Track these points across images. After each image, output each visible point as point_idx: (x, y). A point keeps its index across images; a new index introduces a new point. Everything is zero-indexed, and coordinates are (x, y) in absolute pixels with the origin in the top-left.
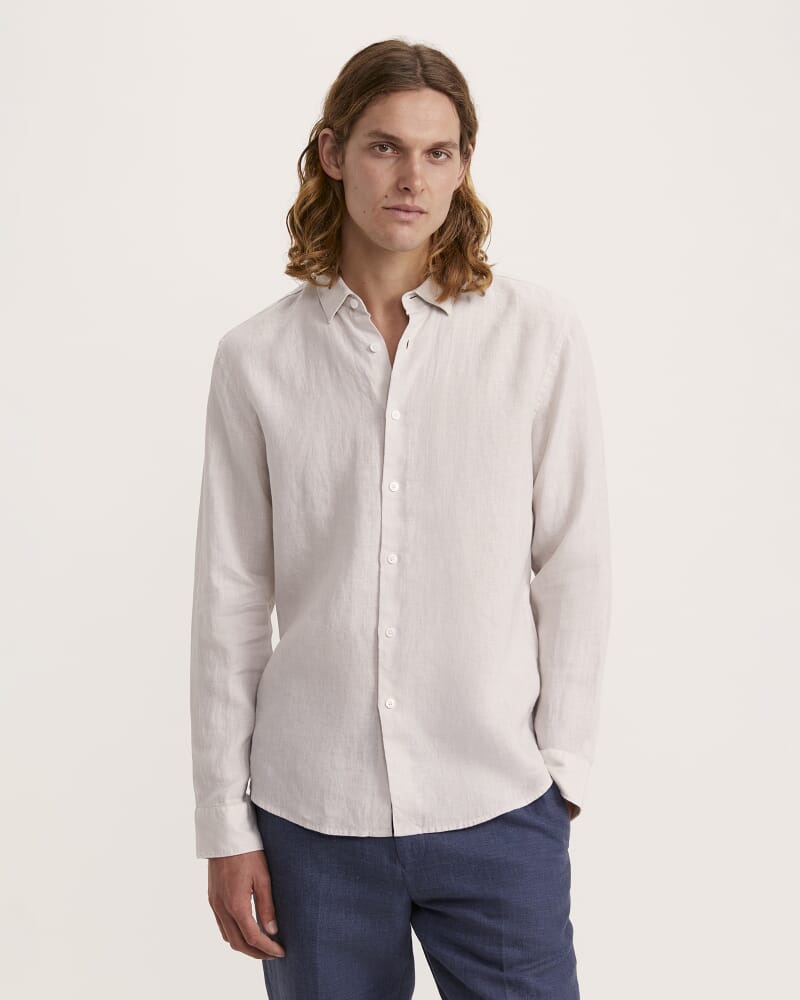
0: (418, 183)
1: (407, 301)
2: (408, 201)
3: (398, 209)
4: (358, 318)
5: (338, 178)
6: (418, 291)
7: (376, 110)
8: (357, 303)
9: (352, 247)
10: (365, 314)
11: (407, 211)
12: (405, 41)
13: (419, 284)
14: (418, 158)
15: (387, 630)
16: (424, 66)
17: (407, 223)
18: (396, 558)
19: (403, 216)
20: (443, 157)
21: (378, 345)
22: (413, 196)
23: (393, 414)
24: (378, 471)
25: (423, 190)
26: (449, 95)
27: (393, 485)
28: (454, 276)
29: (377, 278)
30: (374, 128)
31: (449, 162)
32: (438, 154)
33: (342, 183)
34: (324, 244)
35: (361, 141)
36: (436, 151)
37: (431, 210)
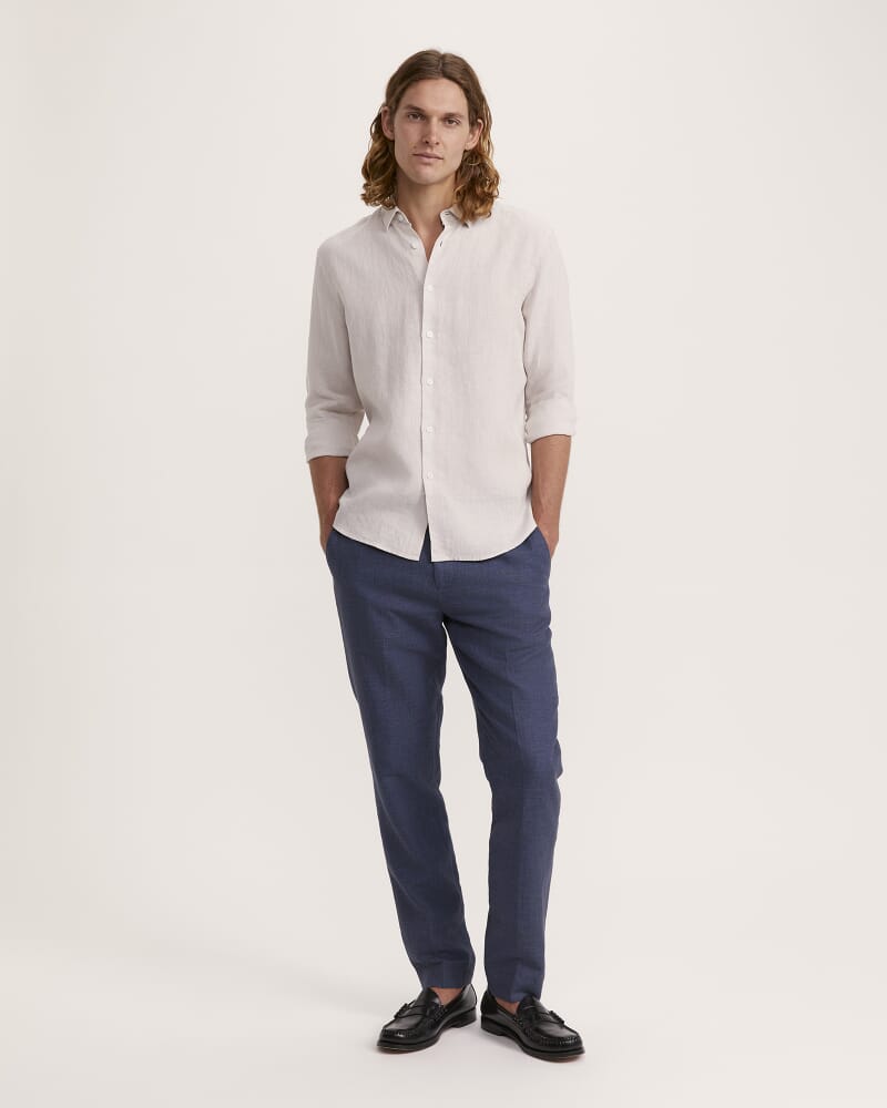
0: (434, 139)
1: (443, 217)
2: (429, 151)
3: (422, 155)
4: (404, 227)
5: (391, 138)
6: (452, 210)
7: (410, 92)
8: (403, 217)
9: (401, 185)
10: (406, 224)
11: (429, 157)
12: (438, 50)
13: (451, 206)
14: (435, 121)
15: (428, 429)
16: (443, 64)
17: (429, 164)
19: (426, 160)
20: (454, 123)
21: (418, 245)
22: (431, 147)
23: (428, 288)
24: (419, 324)
25: (437, 144)
26: (458, 83)
27: (428, 333)
28: (469, 203)
29: (418, 206)
30: (409, 103)
31: (458, 127)
32: (451, 122)
33: (394, 141)
34: (383, 181)
35: (401, 112)
36: (449, 119)
37: (446, 157)
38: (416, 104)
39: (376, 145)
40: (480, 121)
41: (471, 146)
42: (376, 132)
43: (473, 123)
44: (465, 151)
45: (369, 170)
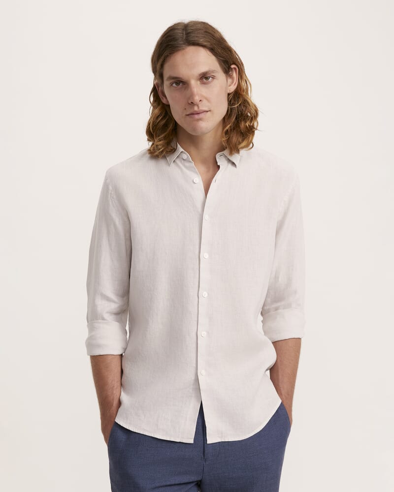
1: (218, 158)
2: (196, 108)
3: (193, 114)
5: (167, 103)
8: (186, 156)
11: (198, 113)
14: (194, 84)
16: (187, 35)
17: (200, 119)
18: (207, 294)
19: (196, 117)
20: (211, 78)
22: (197, 105)
24: (197, 247)
26: (202, 46)
27: (205, 255)
28: (234, 140)
29: (197, 149)
30: (169, 74)
31: (215, 80)
32: (207, 78)
33: (169, 105)
34: (165, 138)
35: (166, 83)
36: (204, 77)
37: (212, 109)
38: (175, 75)
39: (157, 111)
40: (233, 66)
41: (232, 88)
42: (155, 101)
43: (227, 71)
44: (229, 94)
45: (152, 132)
